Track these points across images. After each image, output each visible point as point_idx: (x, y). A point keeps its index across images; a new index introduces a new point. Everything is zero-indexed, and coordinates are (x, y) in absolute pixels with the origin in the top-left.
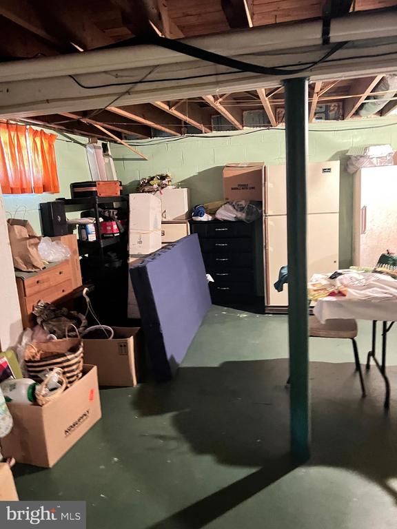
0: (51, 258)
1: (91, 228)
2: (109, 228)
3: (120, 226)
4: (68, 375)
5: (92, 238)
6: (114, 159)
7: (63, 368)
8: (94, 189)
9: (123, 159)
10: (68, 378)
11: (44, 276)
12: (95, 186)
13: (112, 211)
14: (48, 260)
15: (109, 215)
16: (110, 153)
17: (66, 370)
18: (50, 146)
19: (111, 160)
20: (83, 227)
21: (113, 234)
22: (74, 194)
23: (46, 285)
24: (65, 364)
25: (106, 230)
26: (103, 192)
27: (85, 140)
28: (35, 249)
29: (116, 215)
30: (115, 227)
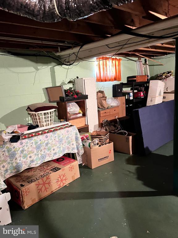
0: (112, 105)
1: (131, 94)
2: (139, 94)
3: (145, 94)
4: (102, 142)
5: (131, 98)
6: (149, 66)
7: (100, 139)
8: (135, 79)
9: (153, 65)
10: (101, 143)
11: (108, 111)
12: (136, 77)
13: (142, 88)
14: (111, 105)
15: (141, 89)
16: (147, 63)
17: (101, 140)
18: (119, 63)
19: (148, 66)
20: (129, 94)
21: (141, 97)
22: (128, 81)
23: (108, 114)
24: (101, 138)
25: (138, 95)
26: (139, 80)
27: (136, 59)
28: (105, 101)
29: (144, 89)
30: (142, 94)
